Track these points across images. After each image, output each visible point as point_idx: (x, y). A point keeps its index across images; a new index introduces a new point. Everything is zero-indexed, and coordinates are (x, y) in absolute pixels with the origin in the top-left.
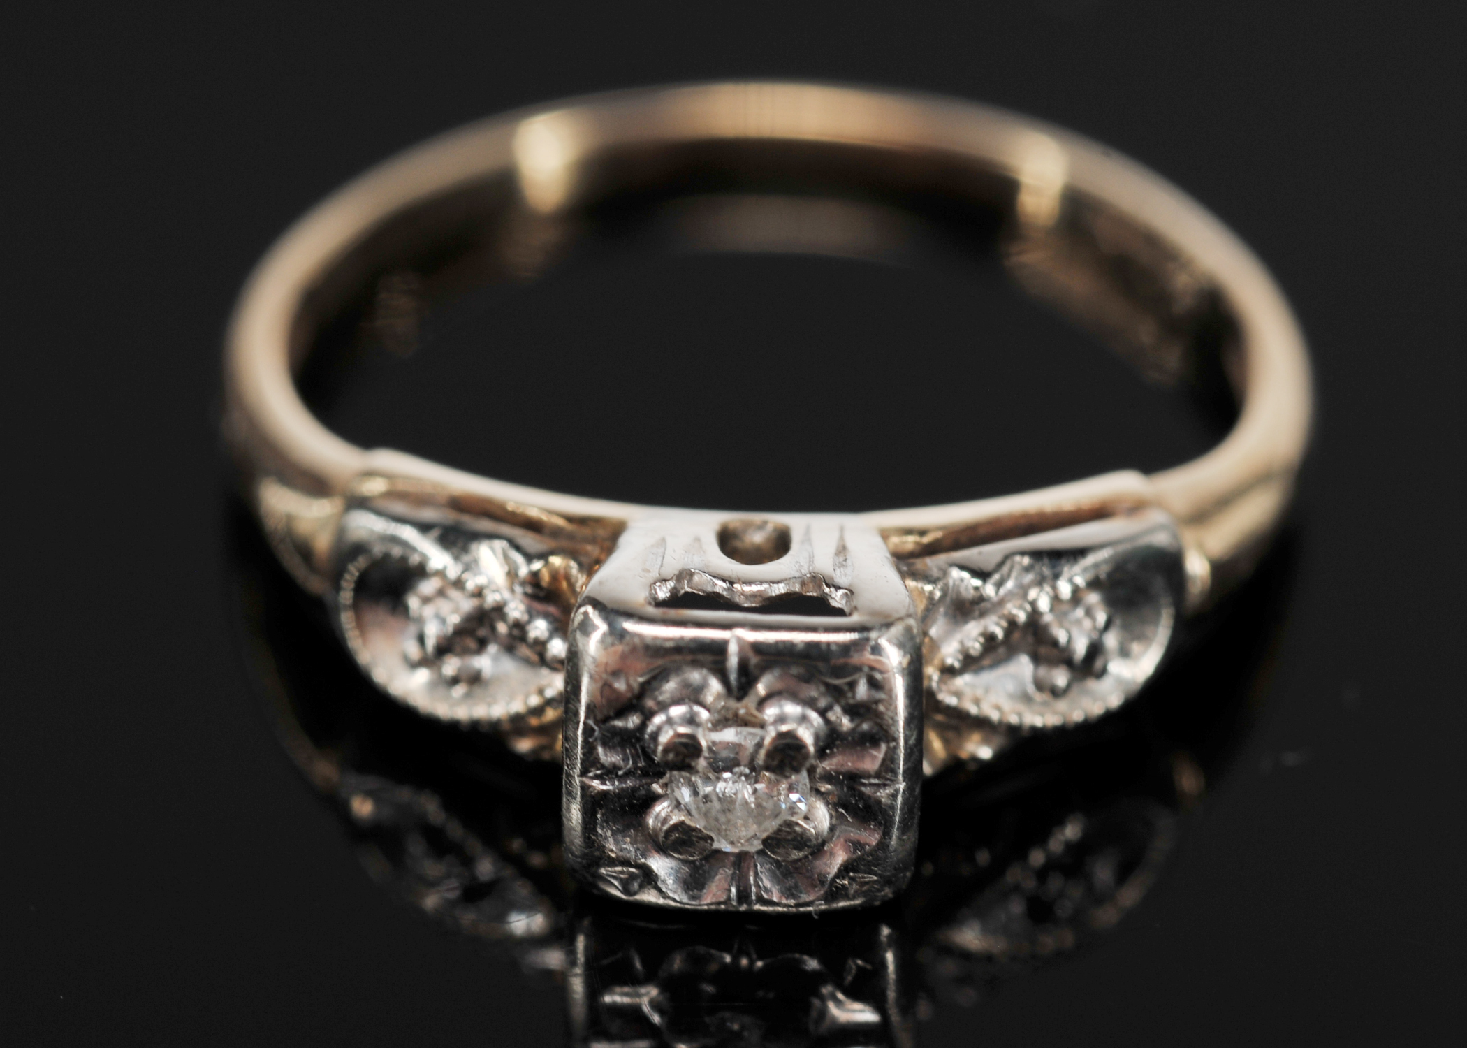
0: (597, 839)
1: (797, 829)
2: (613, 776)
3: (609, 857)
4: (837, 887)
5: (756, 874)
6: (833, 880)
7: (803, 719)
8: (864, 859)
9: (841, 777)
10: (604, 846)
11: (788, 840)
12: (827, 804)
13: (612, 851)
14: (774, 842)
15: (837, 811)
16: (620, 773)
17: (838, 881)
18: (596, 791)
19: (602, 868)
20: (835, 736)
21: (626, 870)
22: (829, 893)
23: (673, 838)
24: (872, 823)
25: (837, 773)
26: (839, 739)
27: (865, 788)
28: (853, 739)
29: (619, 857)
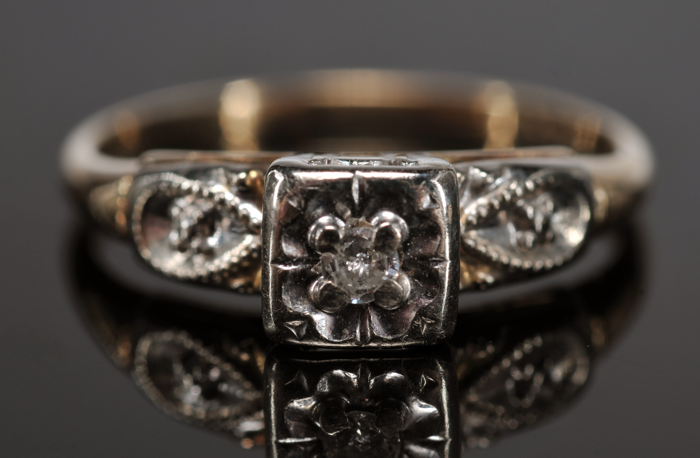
0: (282, 302)
1: (393, 285)
2: (291, 262)
3: (289, 312)
4: (415, 326)
5: (370, 321)
6: (413, 322)
7: (396, 221)
8: (429, 307)
9: (416, 259)
10: (286, 306)
11: (388, 293)
12: (409, 277)
13: (290, 309)
14: (380, 294)
15: (414, 281)
16: (295, 260)
17: (415, 322)
18: (281, 271)
19: (285, 322)
20: (412, 234)
21: (298, 322)
22: (410, 331)
23: (324, 294)
24: (434, 286)
25: (414, 257)
26: (414, 236)
27: (429, 264)
28: (422, 235)
29: (295, 312)
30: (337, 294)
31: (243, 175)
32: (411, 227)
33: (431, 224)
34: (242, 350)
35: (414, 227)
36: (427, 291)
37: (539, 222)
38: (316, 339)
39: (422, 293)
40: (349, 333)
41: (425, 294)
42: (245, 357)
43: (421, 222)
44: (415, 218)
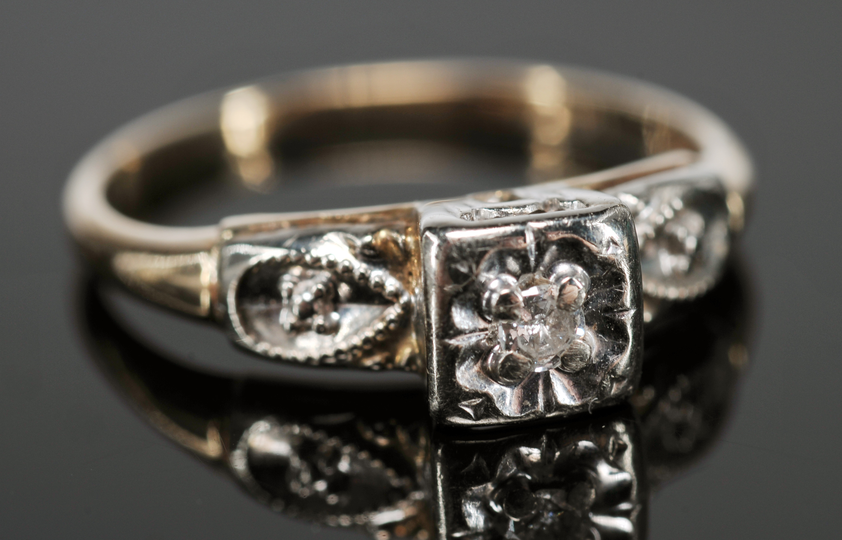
1: (579, 346)
3: (464, 392)
4: (603, 387)
5: (553, 388)
6: (601, 383)
7: (575, 273)
9: (599, 311)
10: (461, 385)
11: (576, 355)
12: (593, 332)
13: (466, 387)
14: (568, 358)
15: (599, 337)
17: (604, 382)
19: (460, 402)
20: (593, 284)
21: (475, 400)
22: (599, 393)
23: (507, 367)
24: (621, 340)
25: (597, 310)
26: (595, 286)
27: (615, 316)
28: (604, 284)
29: (471, 390)
30: (521, 365)
31: (368, 239)
32: (592, 277)
33: (615, 270)
34: (378, 433)
35: (595, 276)
36: (614, 345)
37: (691, 244)
38: (496, 416)
39: (608, 349)
40: (531, 405)
41: (611, 349)
42: (382, 441)
43: (604, 270)
44: (596, 266)
